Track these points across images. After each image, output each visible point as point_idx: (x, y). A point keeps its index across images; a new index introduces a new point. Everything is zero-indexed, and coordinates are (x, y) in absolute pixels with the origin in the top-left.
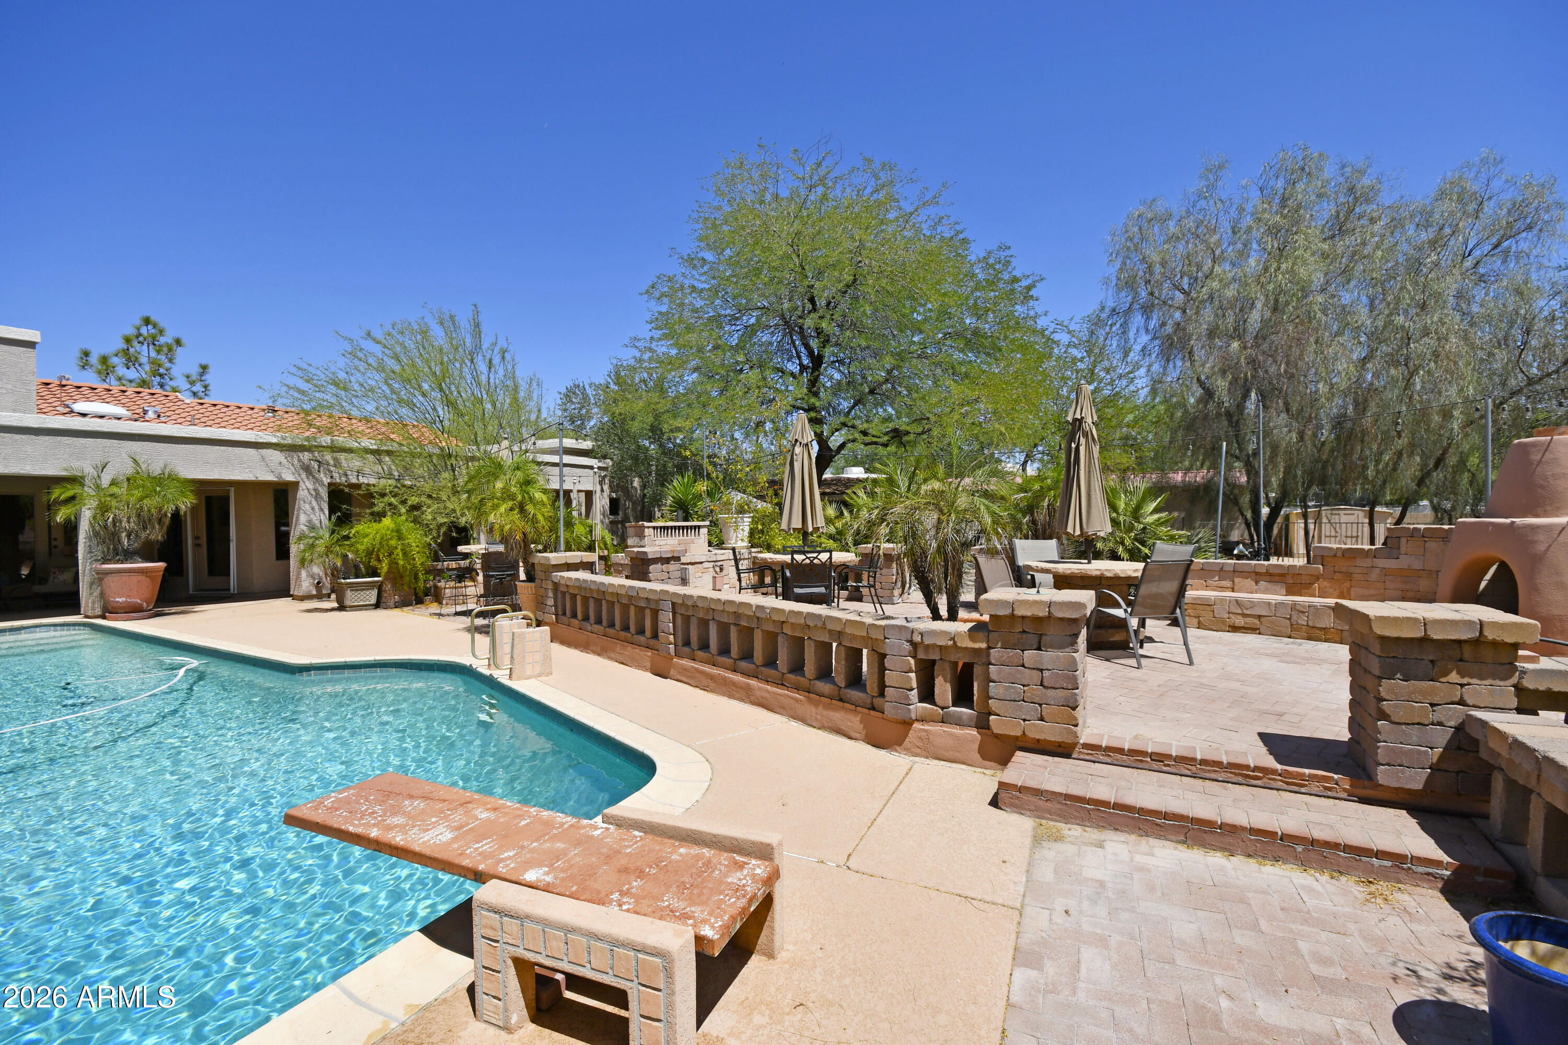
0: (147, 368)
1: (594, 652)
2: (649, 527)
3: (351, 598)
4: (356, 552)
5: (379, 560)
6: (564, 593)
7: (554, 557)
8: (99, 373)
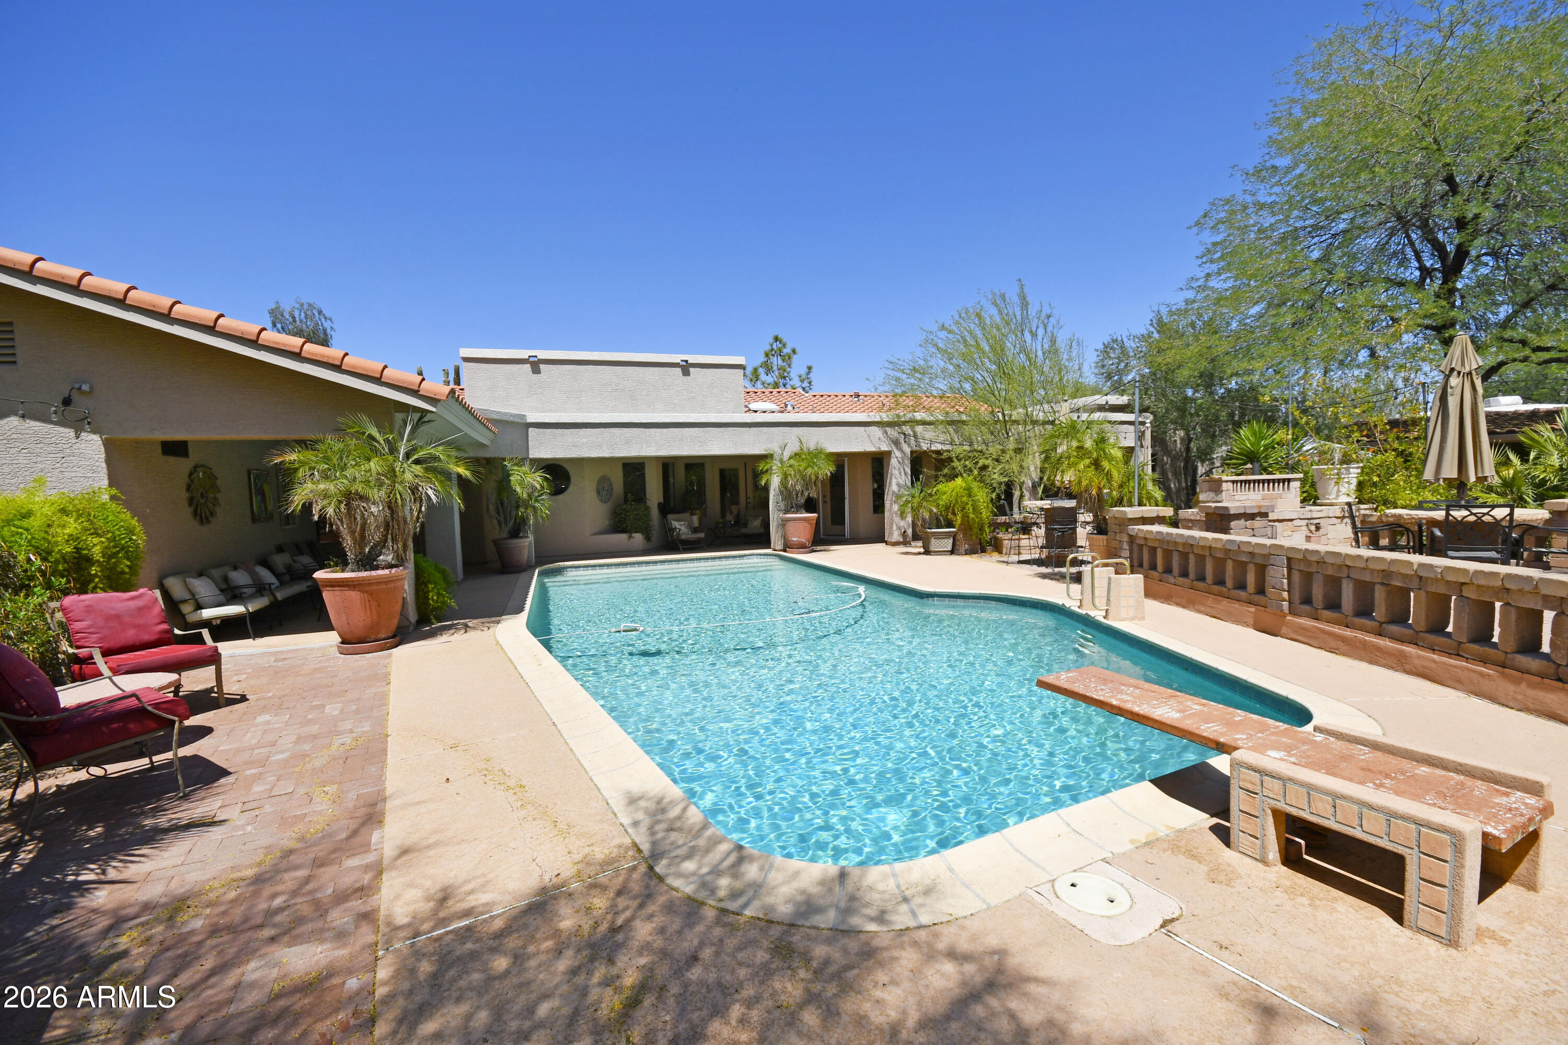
0: (777, 373)
1: (1178, 604)
2: (1227, 481)
3: (935, 544)
4: (937, 506)
5: (954, 514)
6: (1141, 547)
7: (1132, 512)
8: (751, 380)
